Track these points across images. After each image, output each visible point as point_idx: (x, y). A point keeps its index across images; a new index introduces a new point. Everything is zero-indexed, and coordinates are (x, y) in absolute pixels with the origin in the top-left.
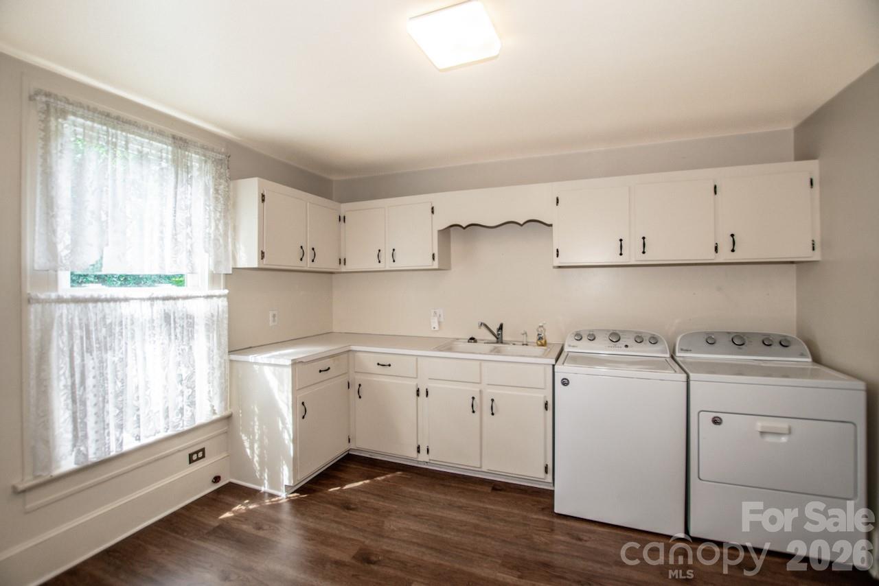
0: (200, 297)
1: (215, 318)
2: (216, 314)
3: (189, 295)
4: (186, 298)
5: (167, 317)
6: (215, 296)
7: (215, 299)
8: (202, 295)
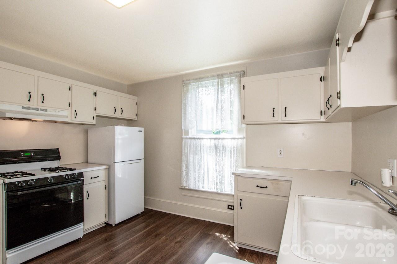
0: (229, 138)
1: (235, 149)
2: (236, 147)
3: (224, 137)
4: (223, 139)
5: (216, 147)
6: (236, 138)
7: (236, 140)
8: (230, 138)
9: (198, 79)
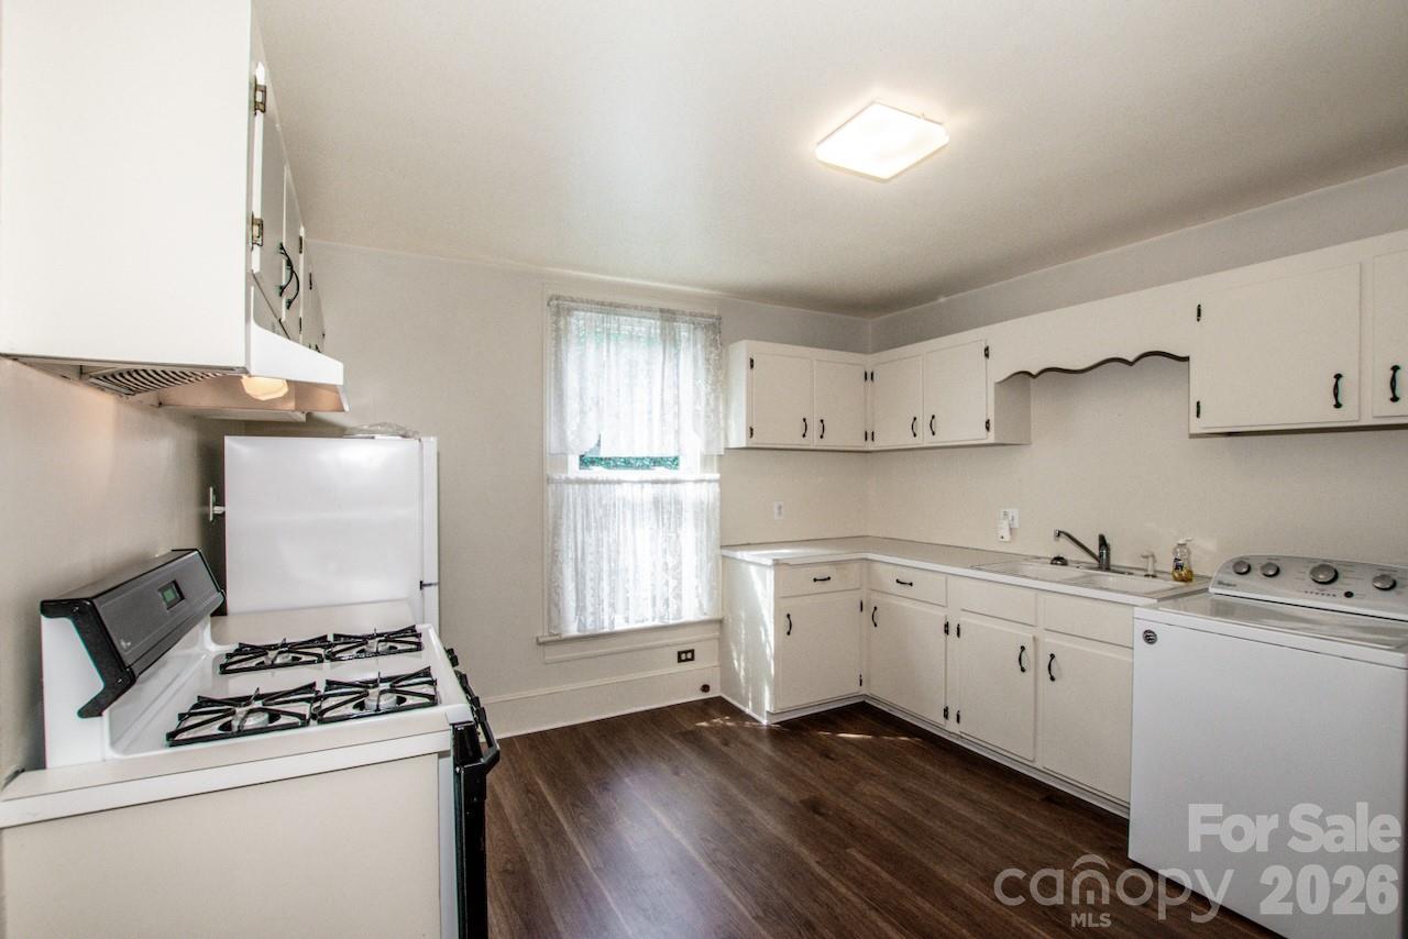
1: (705, 507)
2: (706, 502)
3: (679, 479)
6: (707, 481)
7: (707, 484)
8: (694, 479)
9: (610, 308)
